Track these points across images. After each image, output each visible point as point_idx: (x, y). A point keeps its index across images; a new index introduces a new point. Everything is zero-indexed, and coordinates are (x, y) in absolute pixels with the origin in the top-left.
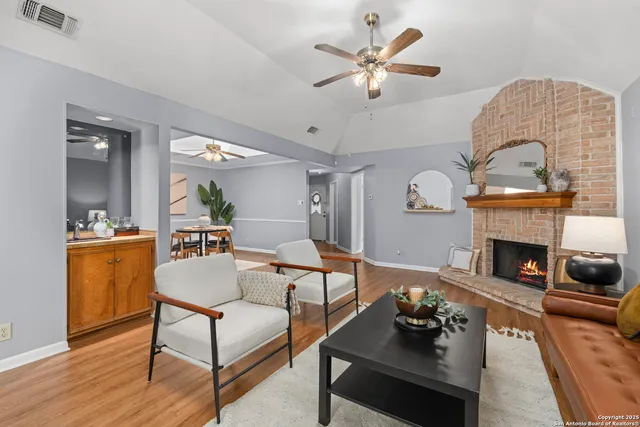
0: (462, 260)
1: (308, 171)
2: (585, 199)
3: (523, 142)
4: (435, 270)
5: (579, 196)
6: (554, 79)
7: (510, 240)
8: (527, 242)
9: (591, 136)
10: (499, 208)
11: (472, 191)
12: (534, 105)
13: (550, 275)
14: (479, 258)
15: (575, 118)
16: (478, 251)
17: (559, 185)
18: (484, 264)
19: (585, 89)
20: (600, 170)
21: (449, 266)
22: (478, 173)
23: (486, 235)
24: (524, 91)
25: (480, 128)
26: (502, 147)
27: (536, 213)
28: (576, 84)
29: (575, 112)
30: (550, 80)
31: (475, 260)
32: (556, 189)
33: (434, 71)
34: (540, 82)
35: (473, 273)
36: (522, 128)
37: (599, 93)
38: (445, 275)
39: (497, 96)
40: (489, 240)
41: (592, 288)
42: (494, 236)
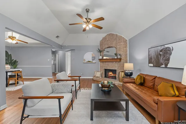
0: (98, 74)
1: (52, 50)
2: (123, 60)
3: (112, 47)
4: (92, 78)
5: (122, 59)
6: (118, 34)
7: (109, 69)
8: (112, 69)
9: (124, 47)
10: (106, 62)
11: (101, 57)
12: (114, 39)
13: (117, 76)
14: (102, 73)
15: (121, 43)
16: (102, 72)
17: (119, 57)
18: (103, 75)
19: (123, 38)
20: (125, 54)
21: (95, 76)
22: (102, 53)
23: (104, 68)
24: (111, 36)
25: (102, 43)
26: (107, 48)
27: (114, 63)
28: (122, 37)
29: (122, 42)
30: (117, 35)
31: (101, 74)
32: (119, 58)
33: (101, 28)
34: (115, 34)
35: (101, 77)
36: (112, 44)
37: (125, 39)
38: (95, 78)
39: (106, 36)
40: (104, 69)
41: (129, 77)
42: (105, 68)
